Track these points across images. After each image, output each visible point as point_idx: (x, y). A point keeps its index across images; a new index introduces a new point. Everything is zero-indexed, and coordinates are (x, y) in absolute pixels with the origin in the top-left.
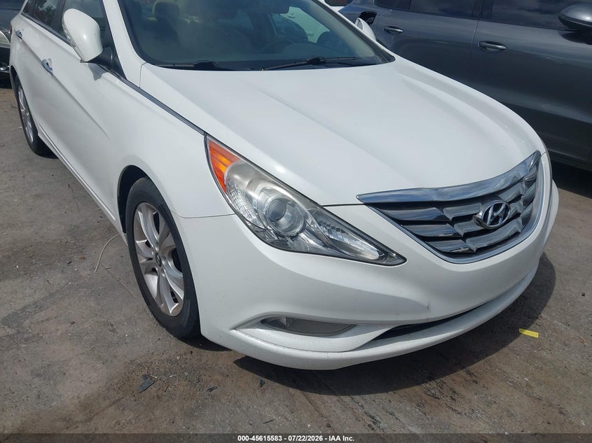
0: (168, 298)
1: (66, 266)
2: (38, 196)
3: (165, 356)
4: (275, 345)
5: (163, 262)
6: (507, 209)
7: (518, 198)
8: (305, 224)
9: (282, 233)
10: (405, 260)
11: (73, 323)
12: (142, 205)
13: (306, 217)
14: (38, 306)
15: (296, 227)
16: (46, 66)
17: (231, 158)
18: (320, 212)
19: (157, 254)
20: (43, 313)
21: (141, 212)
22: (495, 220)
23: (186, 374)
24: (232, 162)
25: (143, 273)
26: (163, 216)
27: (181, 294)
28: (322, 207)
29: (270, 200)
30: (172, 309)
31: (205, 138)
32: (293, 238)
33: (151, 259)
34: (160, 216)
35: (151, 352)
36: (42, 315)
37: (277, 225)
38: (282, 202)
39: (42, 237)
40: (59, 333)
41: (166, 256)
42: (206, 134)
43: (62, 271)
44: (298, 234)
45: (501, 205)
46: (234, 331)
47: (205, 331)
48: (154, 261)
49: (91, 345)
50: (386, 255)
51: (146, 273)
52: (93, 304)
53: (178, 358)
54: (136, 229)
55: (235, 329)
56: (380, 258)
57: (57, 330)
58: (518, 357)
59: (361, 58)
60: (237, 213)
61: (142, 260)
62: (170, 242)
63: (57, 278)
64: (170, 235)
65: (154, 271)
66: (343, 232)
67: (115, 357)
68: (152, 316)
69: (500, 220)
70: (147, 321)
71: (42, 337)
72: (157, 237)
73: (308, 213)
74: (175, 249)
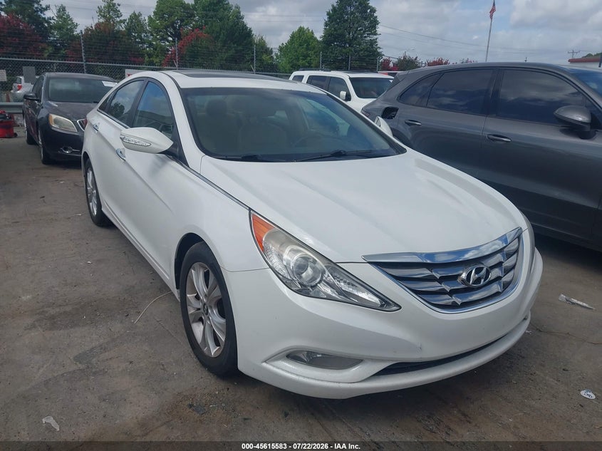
0: (211, 343)
1: (124, 318)
2: (99, 261)
3: (206, 391)
4: (297, 375)
5: (209, 311)
6: (488, 272)
7: (499, 264)
8: (322, 277)
9: (305, 283)
10: (400, 308)
11: (131, 362)
12: (196, 265)
13: (323, 272)
14: (103, 349)
15: (316, 279)
16: (120, 154)
17: (268, 227)
18: (334, 267)
19: (205, 304)
20: (107, 354)
21: (194, 270)
22: (478, 281)
23: (223, 405)
24: (269, 229)
25: (191, 321)
26: (214, 272)
27: (222, 338)
28: (335, 264)
29: (296, 258)
30: (213, 350)
31: (250, 212)
32: (312, 287)
33: (199, 309)
34: (210, 272)
35: (195, 386)
36: (106, 355)
37: (301, 277)
38: (306, 259)
39: (104, 294)
40: (120, 370)
41: (213, 306)
42: (250, 209)
43: (121, 322)
44: (316, 284)
45: (482, 268)
46: (264, 364)
47: (242, 366)
48: (202, 310)
49: (146, 379)
50: (386, 304)
51: (193, 322)
52: (147, 349)
53: (217, 393)
54: (188, 284)
55: (265, 361)
56: (382, 306)
57: (118, 367)
58: (509, 404)
59: (376, 151)
60: (270, 267)
61: (191, 311)
62: (217, 293)
63: (117, 327)
64: (218, 287)
65: (201, 320)
66: (353, 285)
67: (166, 390)
68: (196, 360)
69: (482, 280)
70: (192, 363)
71: (106, 372)
72: (205, 290)
73: (325, 268)
74: (221, 299)
